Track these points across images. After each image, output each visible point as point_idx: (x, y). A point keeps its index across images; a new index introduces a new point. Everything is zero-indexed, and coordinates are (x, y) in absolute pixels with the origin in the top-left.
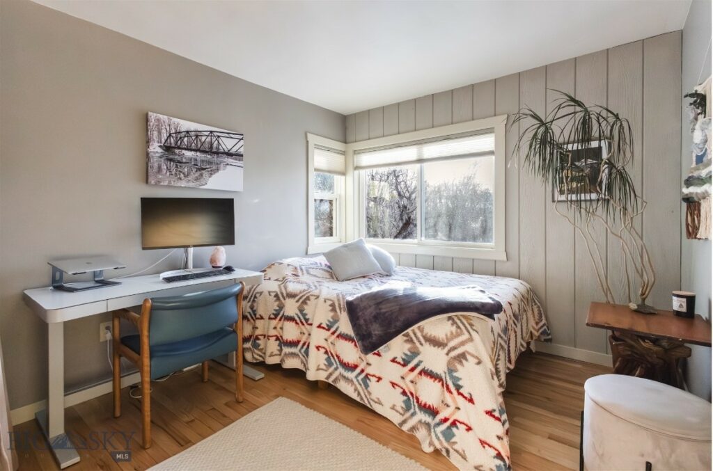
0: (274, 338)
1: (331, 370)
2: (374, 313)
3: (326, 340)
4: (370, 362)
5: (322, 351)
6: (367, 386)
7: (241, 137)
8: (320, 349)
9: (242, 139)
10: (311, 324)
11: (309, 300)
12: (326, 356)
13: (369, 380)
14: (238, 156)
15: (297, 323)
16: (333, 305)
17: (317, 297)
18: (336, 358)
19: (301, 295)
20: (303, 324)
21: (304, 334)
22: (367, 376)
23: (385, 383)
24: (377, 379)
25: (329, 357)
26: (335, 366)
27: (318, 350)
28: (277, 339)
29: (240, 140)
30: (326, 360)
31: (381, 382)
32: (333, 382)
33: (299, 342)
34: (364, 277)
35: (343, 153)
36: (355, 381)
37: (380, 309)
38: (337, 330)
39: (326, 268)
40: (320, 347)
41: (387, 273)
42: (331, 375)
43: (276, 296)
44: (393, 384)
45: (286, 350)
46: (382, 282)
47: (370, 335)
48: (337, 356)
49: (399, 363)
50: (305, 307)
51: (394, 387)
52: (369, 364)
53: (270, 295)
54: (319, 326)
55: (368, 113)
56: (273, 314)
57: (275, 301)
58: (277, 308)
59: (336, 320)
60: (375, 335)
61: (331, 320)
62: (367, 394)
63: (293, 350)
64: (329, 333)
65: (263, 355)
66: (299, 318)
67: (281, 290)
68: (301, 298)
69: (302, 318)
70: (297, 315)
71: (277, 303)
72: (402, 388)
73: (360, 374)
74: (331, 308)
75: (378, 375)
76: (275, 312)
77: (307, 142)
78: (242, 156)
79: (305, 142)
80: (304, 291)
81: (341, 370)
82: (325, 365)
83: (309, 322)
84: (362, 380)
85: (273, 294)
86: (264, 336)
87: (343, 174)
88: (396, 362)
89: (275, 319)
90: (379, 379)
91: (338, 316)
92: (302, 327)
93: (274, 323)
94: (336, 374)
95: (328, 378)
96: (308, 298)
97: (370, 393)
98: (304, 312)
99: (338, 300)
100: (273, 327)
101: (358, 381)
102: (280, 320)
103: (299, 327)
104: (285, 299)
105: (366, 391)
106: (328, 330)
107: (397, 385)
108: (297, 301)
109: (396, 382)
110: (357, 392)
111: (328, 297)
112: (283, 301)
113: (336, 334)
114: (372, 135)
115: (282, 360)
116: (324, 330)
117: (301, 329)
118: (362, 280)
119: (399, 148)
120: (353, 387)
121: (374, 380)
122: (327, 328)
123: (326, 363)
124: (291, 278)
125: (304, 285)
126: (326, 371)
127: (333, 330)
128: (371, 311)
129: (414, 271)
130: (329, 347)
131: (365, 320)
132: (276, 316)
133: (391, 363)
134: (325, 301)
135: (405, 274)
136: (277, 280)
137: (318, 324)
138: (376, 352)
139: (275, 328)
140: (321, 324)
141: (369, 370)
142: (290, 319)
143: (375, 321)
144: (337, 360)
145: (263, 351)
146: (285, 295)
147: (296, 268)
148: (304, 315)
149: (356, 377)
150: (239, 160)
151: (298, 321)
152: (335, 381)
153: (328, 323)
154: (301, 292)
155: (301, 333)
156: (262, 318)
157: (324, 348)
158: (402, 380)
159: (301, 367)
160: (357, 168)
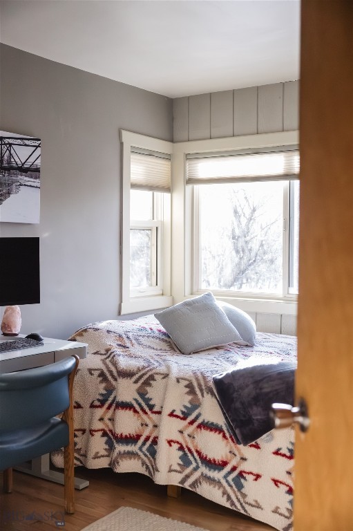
0: (101, 433)
1: (188, 471)
2: (254, 393)
3: (181, 432)
4: (246, 456)
5: (176, 446)
6: (240, 487)
7: (37, 143)
8: (172, 444)
9: (39, 146)
10: (159, 413)
11: (154, 380)
12: (181, 453)
13: (245, 478)
14: (33, 171)
15: (135, 411)
16: (190, 386)
17: (166, 376)
18: (195, 454)
19: (140, 374)
20: (146, 413)
21: (147, 425)
22: (241, 474)
23: (266, 482)
24: (255, 477)
25: (185, 454)
26: (194, 465)
27: (170, 445)
28: (105, 434)
29: (37, 147)
30: (180, 458)
31: (259, 480)
32: (190, 486)
33: (138, 437)
34: (217, 348)
35: (168, 157)
36: (223, 482)
37: (261, 389)
38: (197, 417)
39: (161, 336)
40: (172, 441)
41: (247, 343)
42: (187, 477)
43: (102, 374)
44: (276, 482)
45: (121, 448)
46: (246, 356)
47: (249, 421)
48: (197, 451)
49: (284, 455)
50: (148, 389)
51: (277, 485)
52: (243, 459)
53: (92, 374)
54: (172, 415)
55: (210, 98)
56: (98, 400)
57: (101, 382)
58: (105, 392)
59: (195, 405)
60: (257, 420)
61: (189, 406)
62: (240, 497)
63: (130, 448)
64: (186, 423)
65: (81, 458)
66: (140, 405)
67: (107, 367)
68: (141, 377)
69: (143, 404)
70: (136, 400)
71: (104, 385)
72: (287, 486)
73: (230, 473)
74: (187, 390)
75: (255, 472)
76: (101, 398)
77: (122, 144)
78: (37, 170)
79: (118, 144)
80: (144, 368)
81: (204, 469)
82: (179, 464)
83: (156, 409)
84: (233, 480)
85: (96, 373)
86: (84, 431)
87: (168, 189)
88: (280, 454)
89: (100, 407)
90: (258, 477)
91: (199, 400)
92: (144, 416)
93: (99, 412)
94: (197, 475)
95: (183, 481)
96: (152, 378)
97: (244, 496)
98: (147, 397)
99: (197, 379)
100: (98, 417)
101: (227, 481)
102: (109, 408)
103: (139, 416)
104: (116, 380)
105: (238, 494)
106: (184, 419)
107: (281, 482)
108: (136, 382)
109: (280, 479)
110: (225, 496)
111: (181, 375)
112: (114, 383)
113: (196, 424)
114: (215, 132)
115: (113, 463)
116: (179, 419)
117: (142, 419)
118: (216, 353)
119: (257, 156)
120: (221, 490)
121: (250, 478)
122: (182, 416)
123: (181, 463)
124: (118, 351)
125: (141, 360)
126: (180, 472)
127: (190, 419)
128: (248, 392)
129: (283, 340)
130: (186, 442)
131: (242, 404)
132: (102, 403)
133: (274, 456)
134: (178, 381)
135: (273, 344)
136: (96, 353)
137: (169, 412)
138: (253, 443)
139: (101, 419)
140: (174, 411)
141: (245, 467)
142: (126, 406)
143: (256, 404)
144: (197, 458)
145: (82, 452)
146: (115, 373)
147: (120, 336)
148: (147, 401)
149: (225, 477)
150: (36, 178)
151: (138, 408)
152: (194, 484)
153: (184, 410)
154: (139, 370)
155: (142, 425)
156: (78, 406)
157: (178, 442)
158: (287, 476)
159: (142, 470)
160: (190, 181)
